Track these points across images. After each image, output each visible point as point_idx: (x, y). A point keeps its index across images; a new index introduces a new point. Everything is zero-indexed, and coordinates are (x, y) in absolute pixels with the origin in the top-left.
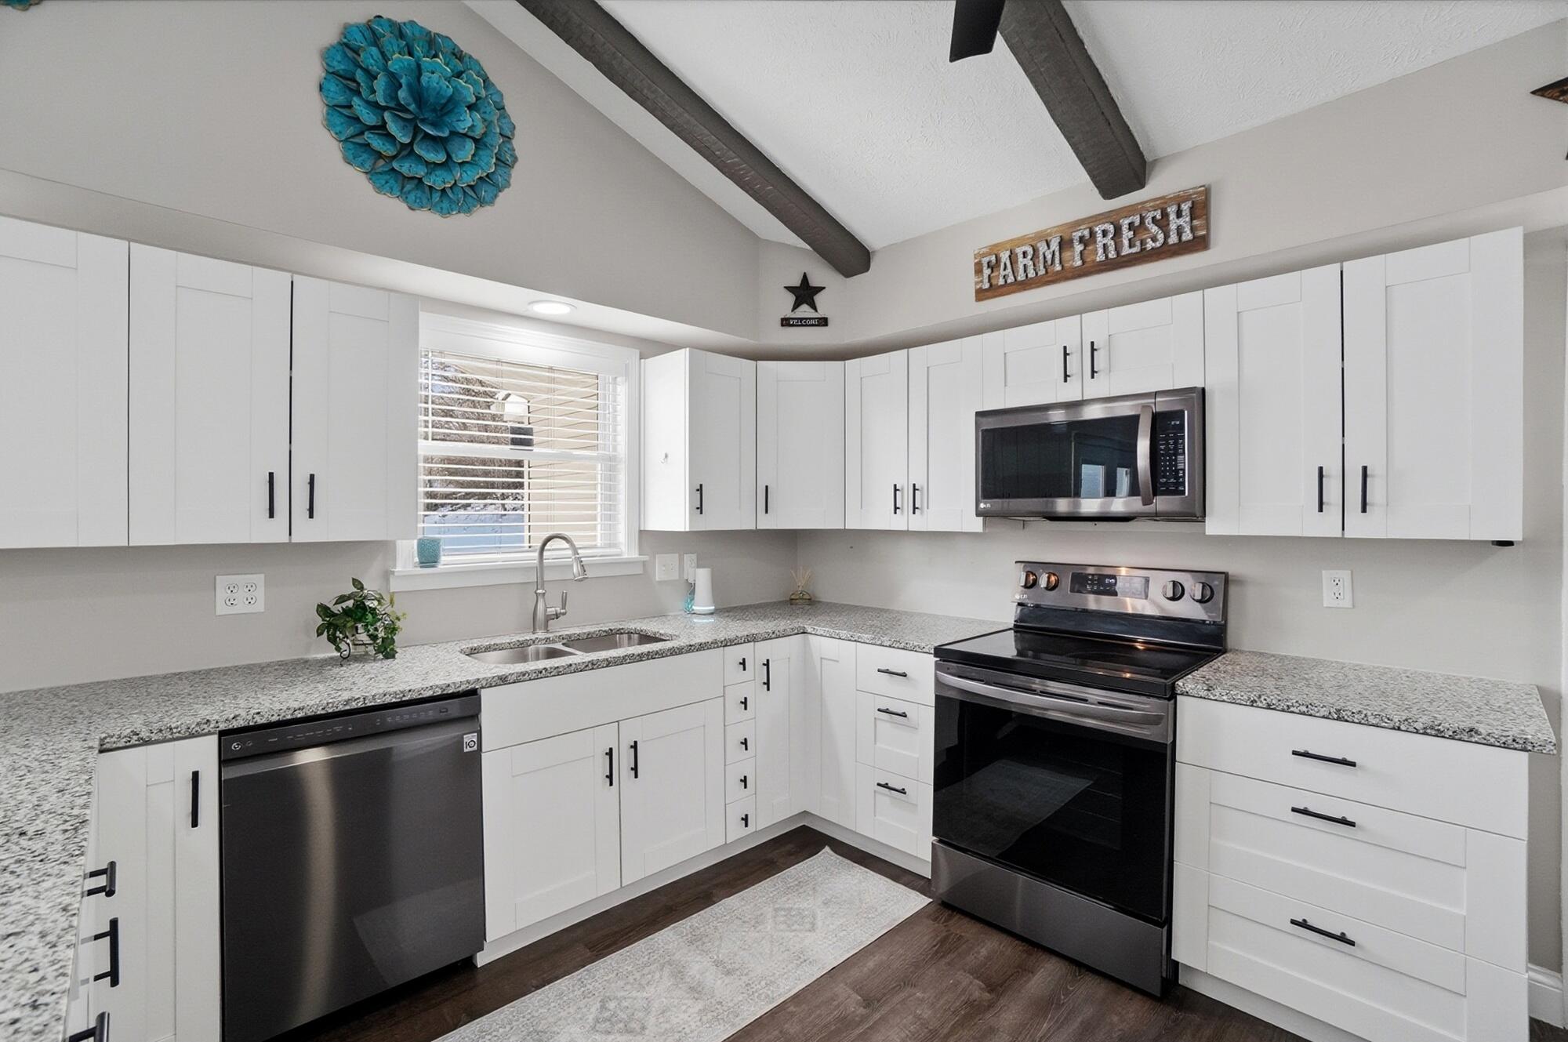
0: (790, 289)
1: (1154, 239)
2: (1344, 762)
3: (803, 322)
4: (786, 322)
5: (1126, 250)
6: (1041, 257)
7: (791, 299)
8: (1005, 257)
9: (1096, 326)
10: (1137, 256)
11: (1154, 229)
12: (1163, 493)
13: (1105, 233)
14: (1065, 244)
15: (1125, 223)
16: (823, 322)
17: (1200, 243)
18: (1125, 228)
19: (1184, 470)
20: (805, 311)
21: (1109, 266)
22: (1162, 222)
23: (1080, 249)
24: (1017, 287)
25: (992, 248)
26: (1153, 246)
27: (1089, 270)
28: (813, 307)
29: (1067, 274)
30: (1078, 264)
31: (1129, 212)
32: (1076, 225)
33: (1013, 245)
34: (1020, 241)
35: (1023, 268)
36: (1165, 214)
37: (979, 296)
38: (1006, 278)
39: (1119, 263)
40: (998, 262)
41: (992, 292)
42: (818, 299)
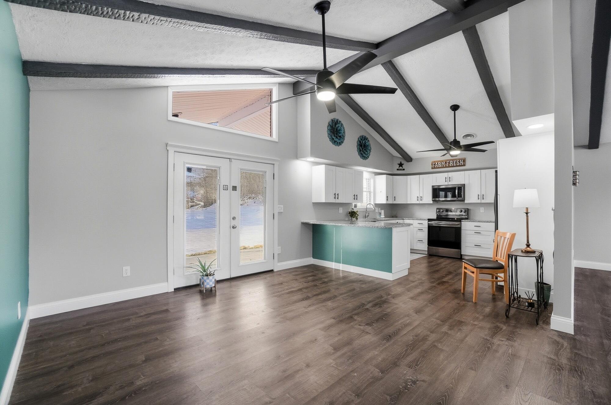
0: (398, 164)
1: (458, 164)
2: (480, 226)
3: (401, 170)
4: (398, 170)
5: (454, 165)
6: (442, 164)
7: (398, 166)
8: (436, 163)
9: (450, 174)
10: (456, 166)
11: (458, 163)
12: (459, 197)
13: (451, 162)
14: (446, 163)
16: (404, 170)
17: (464, 165)
18: (454, 162)
19: (462, 194)
20: (401, 168)
21: (452, 167)
22: (459, 162)
23: (448, 164)
24: (438, 168)
25: (435, 162)
26: (458, 165)
27: (449, 167)
28: (402, 167)
29: (446, 167)
30: (447, 166)
31: (454, 160)
32: (448, 160)
33: (438, 162)
34: (439, 161)
35: (440, 165)
36: (460, 161)
37: (432, 168)
38: (437, 166)
39: (453, 166)
40: (435, 164)
41: (434, 168)
42: (403, 166)
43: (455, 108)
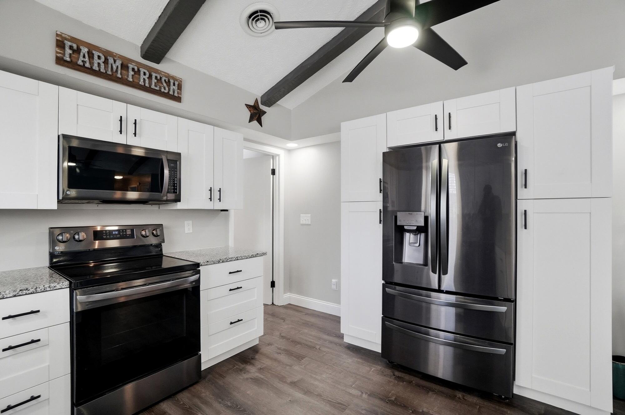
1: (165, 89)
2: (238, 271)
5: (153, 87)
6: (110, 66)
8: (84, 50)
10: (157, 91)
11: (165, 84)
12: (170, 193)
13: (144, 75)
14: (124, 67)
15: (153, 75)
17: (179, 99)
18: (154, 78)
19: (177, 184)
22: (168, 85)
23: (132, 74)
24: (90, 72)
25: (73, 39)
26: (163, 91)
27: (135, 86)
29: (123, 82)
30: (130, 80)
31: (155, 72)
32: (130, 61)
33: (91, 47)
34: (97, 48)
35: (98, 64)
36: (169, 82)
37: (59, 61)
38: (83, 62)
39: (149, 91)
40: (78, 50)
41: (72, 65)
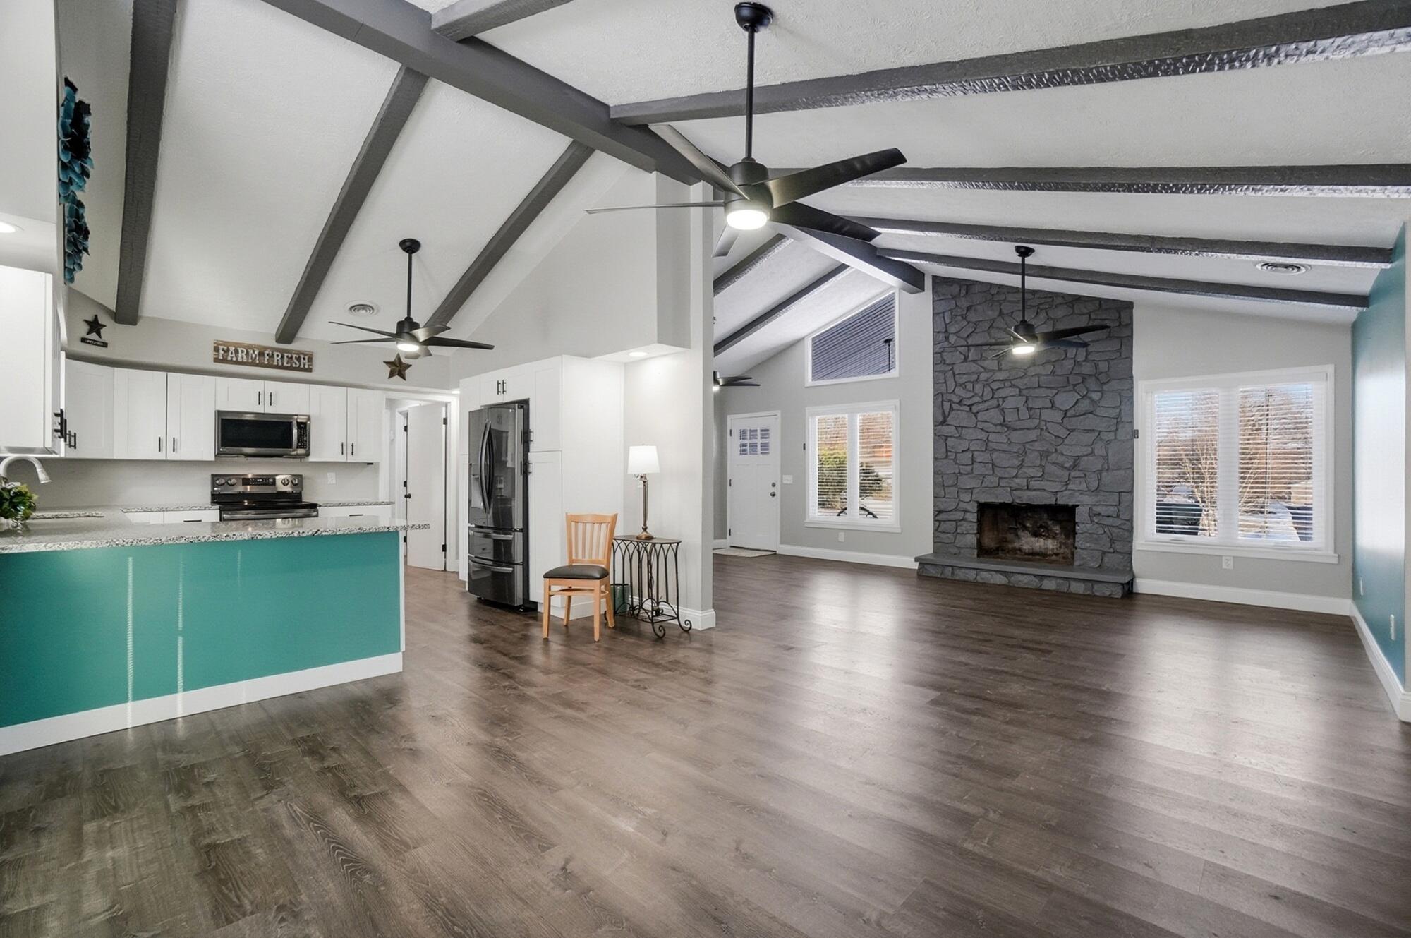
0: (86, 321)
1: (296, 364)
3: (94, 343)
4: (84, 340)
5: (285, 364)
6: (251, 355)
7: (86, 328)
8: (232, 349)
9: (271, 386)
10: (289, 367)
11: (295, 361)
12: (300, 448)
13: (278, 356)
14: (261, 354)
15: (286, 355)
16: (105, 345)
17: (310, 370)
18: (285, 357)
19: (306, 441)
20: (94, 336)
21: (277, 367)
22: (298, 359)
23: (267, 357)
24: (237, 363)
25: (225, 343)
26: (294, 365)
27: (270, 366)
28: (99, 334)
29: (261, 365)
30: (266, 363)
31: (287, 351)
32: (266, 348)
33: (237, 345)
34: (241, 345)
35: (242, 356)
36: (299, 357)
37: (216, 360)
38: (232, 357)
39: (282, 367)
40: (228, 350)
41: (224, 361)
42: (103, 331)
43: (411, 246)
